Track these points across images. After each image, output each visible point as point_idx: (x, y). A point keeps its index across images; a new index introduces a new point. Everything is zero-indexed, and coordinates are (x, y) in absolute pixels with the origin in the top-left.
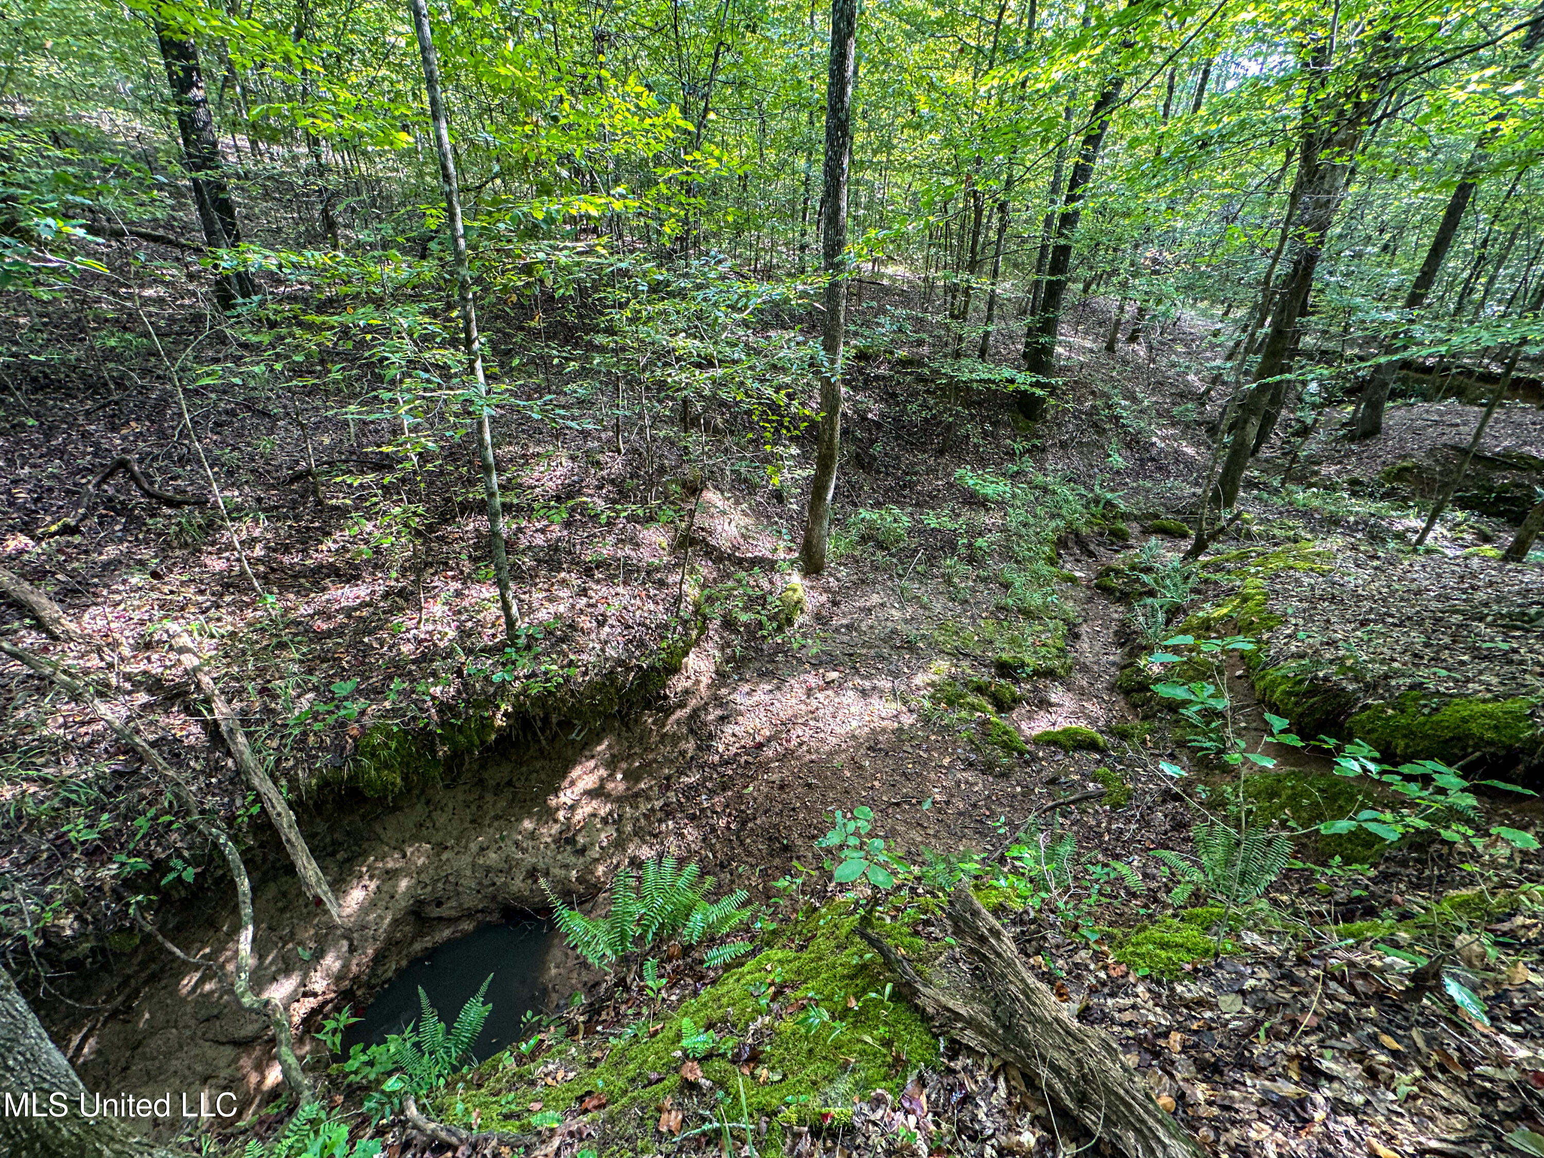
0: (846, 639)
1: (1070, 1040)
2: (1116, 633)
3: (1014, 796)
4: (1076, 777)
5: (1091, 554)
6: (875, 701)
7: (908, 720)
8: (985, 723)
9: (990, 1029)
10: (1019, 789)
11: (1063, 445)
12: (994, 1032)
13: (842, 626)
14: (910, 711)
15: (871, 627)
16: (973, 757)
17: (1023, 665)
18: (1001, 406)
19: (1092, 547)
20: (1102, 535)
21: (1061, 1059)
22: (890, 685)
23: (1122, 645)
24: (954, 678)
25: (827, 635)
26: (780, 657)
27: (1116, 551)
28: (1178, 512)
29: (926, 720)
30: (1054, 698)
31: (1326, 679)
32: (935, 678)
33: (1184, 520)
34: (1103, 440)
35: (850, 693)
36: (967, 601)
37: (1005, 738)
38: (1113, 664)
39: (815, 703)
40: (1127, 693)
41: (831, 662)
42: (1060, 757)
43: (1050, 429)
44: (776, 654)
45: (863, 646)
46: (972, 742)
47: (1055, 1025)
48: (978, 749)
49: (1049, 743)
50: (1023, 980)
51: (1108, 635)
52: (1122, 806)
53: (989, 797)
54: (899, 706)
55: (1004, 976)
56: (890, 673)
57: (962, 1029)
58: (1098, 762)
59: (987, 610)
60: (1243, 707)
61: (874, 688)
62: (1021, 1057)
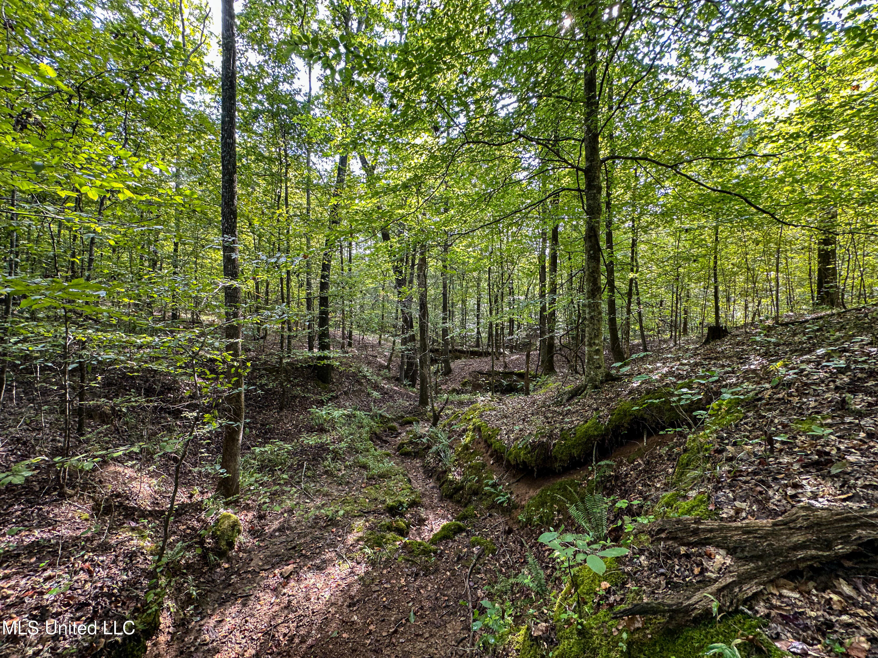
0: (283, 538)
1: (792, 525)
2: (424, 473)
3: (450, 579)
4: (465, 550)
5: (386, 442)
6: (331, 570)
7: (361, 570)
8: (405, 546)
9: (753, 569)
10: (448, 573)
11: (346, 393)
12: (757, 568)
13: (275, 531)
14: (358, 563)
15: (298, 522)
16: (414, 569)
17: (401, 504)
18: (308, 379)
19: (384, 438)
20: (385, 431)
21: (798, 538)
22: (334, 554)
23: (431, 477)
24: (370, 528)
25: (266, 543)
26: (234, 578)
27: (396, 437)
28: (410, 413)
29: (373, 563)
30: (423, 516)
31: (534, 442)
32: (360, 534)
33: (414, 415)
34: (363, 388)
35: (310, 575)
36: (348, 482)
37: (422, 547)
38: (433, 488)
39: (286, 599)
40: (450, 497)
41: (282, 560)
42: (451, 544)
43: (337, 386)
44: (229, 578)
45: (299, 538)
46: (409, 560)
47: (776, 528)
48: (414, 563)
49: (441, 539)
50: (737, 528)
51: (421, 475)
52: (496, 550)
53: (439, 588)
54: (350, 563)
55: (725, 538)
56: (329, 546)
57: (740, 591)
58: (467, 536)
59: (363, 483)
60: (503, 476)
61: (324, 561)
62: (783, 562)
